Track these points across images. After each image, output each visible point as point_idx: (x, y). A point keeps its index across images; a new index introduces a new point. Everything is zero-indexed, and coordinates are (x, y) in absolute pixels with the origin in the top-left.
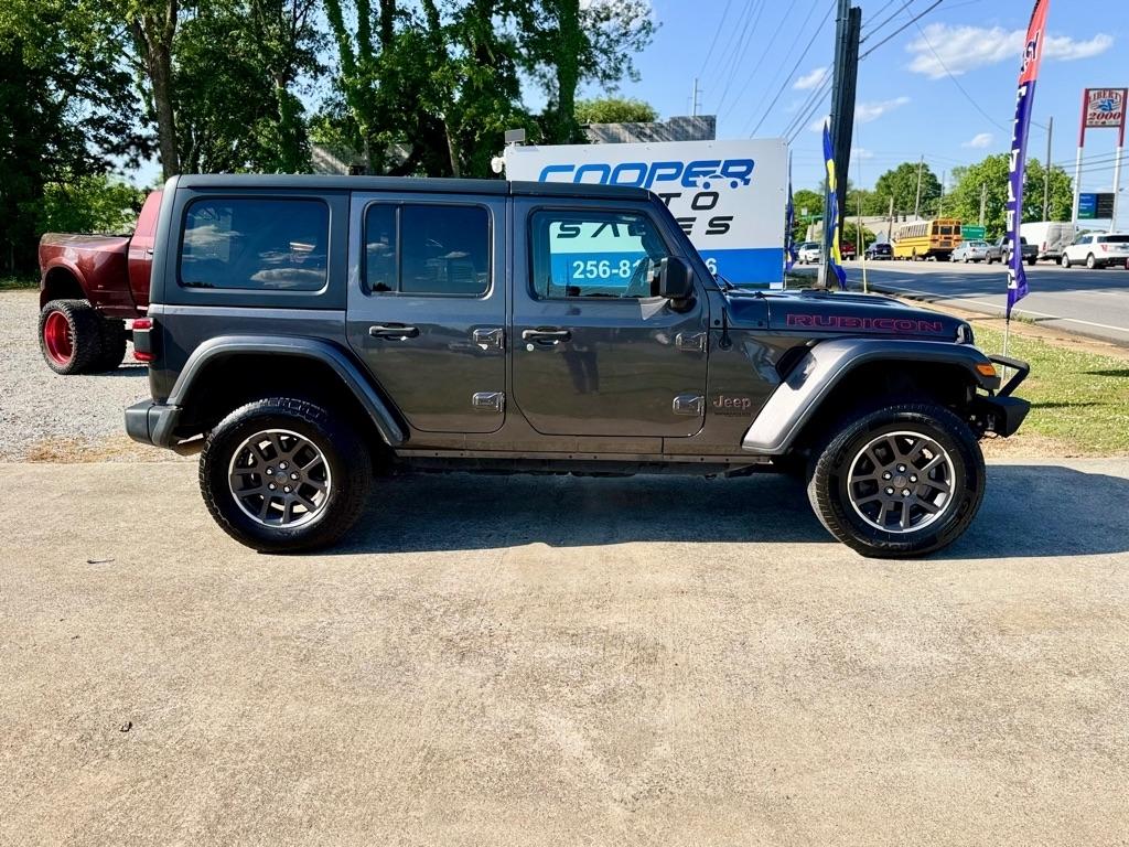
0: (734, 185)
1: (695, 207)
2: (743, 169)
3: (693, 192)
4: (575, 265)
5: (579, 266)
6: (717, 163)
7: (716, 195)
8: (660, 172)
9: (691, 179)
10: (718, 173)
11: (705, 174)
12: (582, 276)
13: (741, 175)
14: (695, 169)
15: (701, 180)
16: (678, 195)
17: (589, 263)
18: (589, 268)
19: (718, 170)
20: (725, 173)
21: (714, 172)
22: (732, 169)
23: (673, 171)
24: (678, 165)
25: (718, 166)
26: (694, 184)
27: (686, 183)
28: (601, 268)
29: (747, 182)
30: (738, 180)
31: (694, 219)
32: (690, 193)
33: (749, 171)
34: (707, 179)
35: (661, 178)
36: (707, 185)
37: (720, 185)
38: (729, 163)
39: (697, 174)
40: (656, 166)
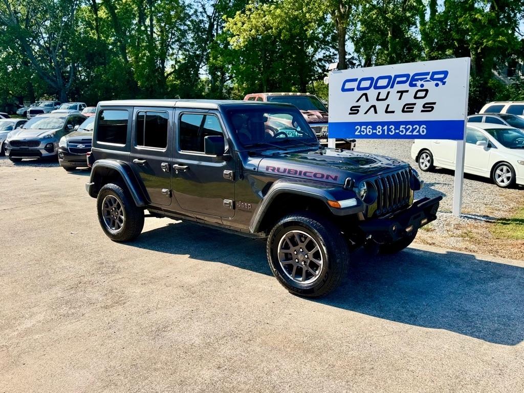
0: (437, 85)
1: (415, 97)
2: (442, 76)
3: (415, 89)
4: (356, 128)
5: (358, 128)
6: (427, 74)
7: (427, 91)
8: (398, 79)
9: (414, 83)
10: (428, 79)
11: (421, 79)
12: (359, 134)
13: (441, 80)
14: (416, 77)
15: (419, 83)
16: (407, 91)
17: (363, 127)
18: (362, 130)
19: (429, 77)
20: (432, 79)
21: (426, 78)
22: (436, 76)
23: (404, 79)
24: (407, 76)
25: (428, 75)
26: (415, 85)
27: (412, 85)
28: (368, 130)
29: (444, 83)
30: (439, 82)
31: (415, 104)
32: (413, 90)
33: (445, 77)
34: (422, 82)
35: (399, 83)
36: (422, 86)
37: (430, 85)
38: (434, 73)
39: (417, 80)
40: (396, 76)
